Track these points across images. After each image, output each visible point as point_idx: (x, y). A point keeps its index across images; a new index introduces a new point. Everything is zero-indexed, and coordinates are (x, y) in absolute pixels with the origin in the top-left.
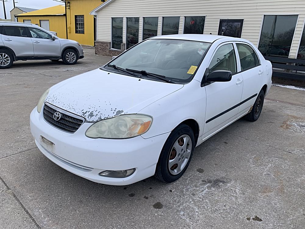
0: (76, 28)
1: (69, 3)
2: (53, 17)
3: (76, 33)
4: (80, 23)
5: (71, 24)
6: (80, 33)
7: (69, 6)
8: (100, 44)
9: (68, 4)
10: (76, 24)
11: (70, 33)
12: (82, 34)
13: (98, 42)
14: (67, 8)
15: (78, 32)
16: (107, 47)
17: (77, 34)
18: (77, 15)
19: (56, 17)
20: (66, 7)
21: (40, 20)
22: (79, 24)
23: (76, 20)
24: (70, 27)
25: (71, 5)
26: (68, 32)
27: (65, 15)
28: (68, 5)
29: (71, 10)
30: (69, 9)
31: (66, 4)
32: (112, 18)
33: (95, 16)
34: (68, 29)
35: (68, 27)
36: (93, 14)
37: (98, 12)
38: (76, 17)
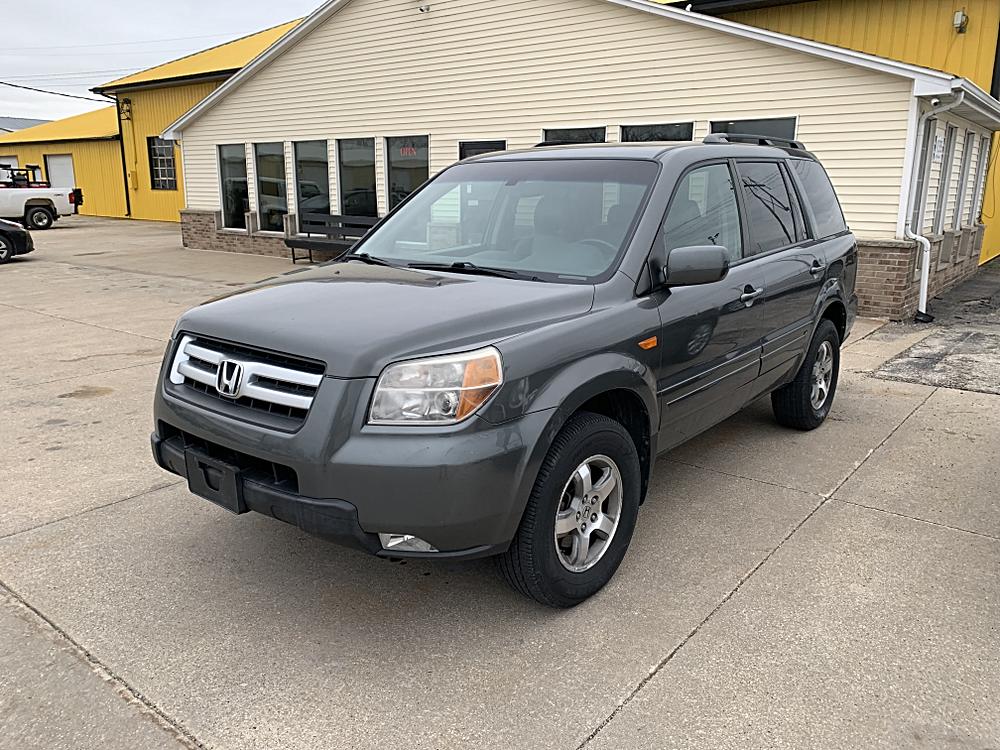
0: (154, 173)
1: (127, 102)
2: (83, 146)
3: (153, 188)
4: (165, 158)
5: (136, 163)
6: (164, 188)
7: (128, 111)
8: (194, 217)
9: (125, 105)
10: (152, 163)
11: (136, 189)
12: (171, 192)
13: (188, 214)
14: (123, 116)
15: (159, 185)
16: (212, 225)
17: (156, 192)
18: (153, 138)
19: (91, 143)
20: (119, 113)
21: (45, 156)
22: (162, 161)
23: (151, 152)
24: (135, 174)
25: (133, 108)
26: (130, 186)
27: (119, 138)
28: (125, 107)
29: (135, 124)
30: (128, 119)
31: (118, 106)
32: (220, 146)
33: (176, 141)
34: (129, 179)
35: (128, 172)
36: (169, 136)
37: (181, 131)
38: (151, 141)
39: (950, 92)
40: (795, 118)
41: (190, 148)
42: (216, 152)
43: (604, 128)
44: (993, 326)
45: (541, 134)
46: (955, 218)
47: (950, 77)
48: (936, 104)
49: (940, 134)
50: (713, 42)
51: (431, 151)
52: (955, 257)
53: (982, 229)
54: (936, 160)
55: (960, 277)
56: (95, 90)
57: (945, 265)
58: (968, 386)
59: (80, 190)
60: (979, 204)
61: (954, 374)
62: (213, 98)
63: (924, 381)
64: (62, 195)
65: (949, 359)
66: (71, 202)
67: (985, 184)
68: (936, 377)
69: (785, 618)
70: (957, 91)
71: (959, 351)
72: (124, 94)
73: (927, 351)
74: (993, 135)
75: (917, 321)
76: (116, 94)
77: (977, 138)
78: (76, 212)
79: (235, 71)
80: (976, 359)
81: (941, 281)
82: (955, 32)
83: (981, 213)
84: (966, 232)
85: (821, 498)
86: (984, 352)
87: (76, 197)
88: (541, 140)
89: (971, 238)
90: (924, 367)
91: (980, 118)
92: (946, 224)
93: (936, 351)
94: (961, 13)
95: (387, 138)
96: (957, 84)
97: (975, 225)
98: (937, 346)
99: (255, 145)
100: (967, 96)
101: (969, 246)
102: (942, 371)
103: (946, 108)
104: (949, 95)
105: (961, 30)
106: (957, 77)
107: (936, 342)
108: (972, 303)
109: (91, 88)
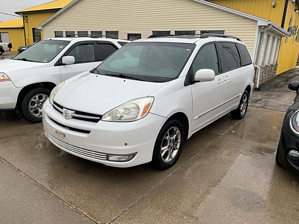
0: (34, 39)
1: (26, 17)
2: (12, 30)
5: (29, 36)
7: (26, 20)
10: (34, 36)
11: (29, 44)
14: (25, 21)
19: (15, 29)
22: (37, 36)
23: (33, 32)
24: (28, 39)
25: (28, 19)
26: (27, 43)
27: (23, 28)
28: (26, 18)
29: (29, 24)
30: (26, 22)
31: (23, 18)
32: (55, 32)
33: (41, 30)
34: (26, 41)
35: (26, 39)
36: (39, 28)
37: (43, 26)
38: (33, 29)
39: (267, 25)
40: (224, 31)
41: (46, 32)
42: (54, 33)
43: (170, 31)
44: (276, 92)
45: (152, 32)
46: (269, 61)
47: (267, 21)
48: (263, 28)
49: (265, 37)
50: (201, 7)
51: (119, 36)
52: (268, 73)
53: (277, 65)
54: (264, 44)
55: (270, 79)
56: (16, 13)
57: (265, 75)
58: (266, 108)
59: (11, 44)
60: (277, 58)
61: (263, 104)
62: (53, 17)
63: (254, 106)
64: (5, 45)
65: (262, 100)
66: (8, 47)
67: (279, 52)
68: (258, 105)
69: (206, 164)
70: (270, 25)
71: (265, 98)
72: (25, 14)
73: (257, 98)
74: (281, 38)
75: (256, 90)
76: (23, 14)
77: (276, 38)
78: (10, 50)
79: (60, 9)
80: (270, 100)
81: (264, 79)
82: (272, 7)
83: (277, 60)
84: (272, 65)
85: (221, 135)
86: (272, 99)
87: (10, 46)
88: (152, 34)
89: (273, 67)
90: (255, 102)
91: (277, 33)
92: (266, 63)
93: (259, 98)
94: (274, 2)
95: (106, 32)
96: (269, 23)
97: (275, 64)
98: (260, 97)
99: (66, 32)
100: (272, 26)
101: (273, 70)
102: (260, 103)
103: (266, 29)
104: (267, 26)
105: (274, 7)
106: (269, 21)
107: (260, 96)
108: (272, 86)
109: (15, 12)
